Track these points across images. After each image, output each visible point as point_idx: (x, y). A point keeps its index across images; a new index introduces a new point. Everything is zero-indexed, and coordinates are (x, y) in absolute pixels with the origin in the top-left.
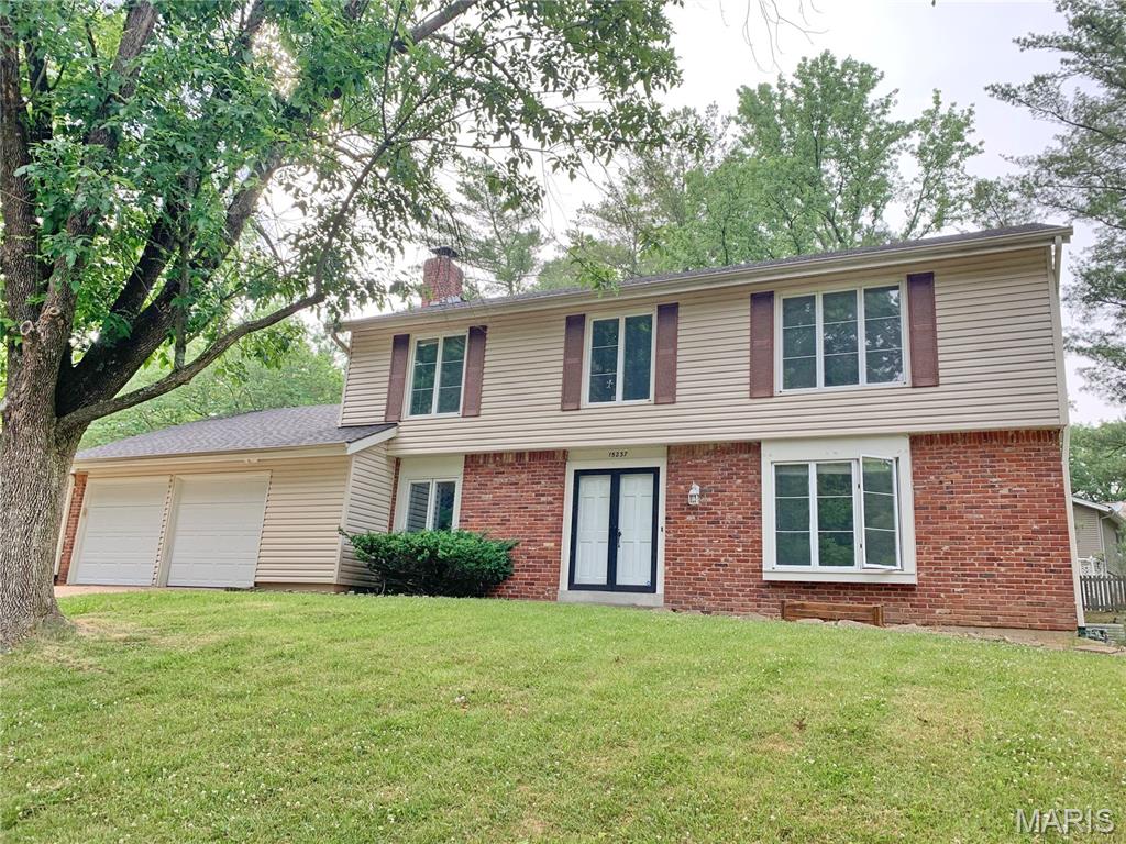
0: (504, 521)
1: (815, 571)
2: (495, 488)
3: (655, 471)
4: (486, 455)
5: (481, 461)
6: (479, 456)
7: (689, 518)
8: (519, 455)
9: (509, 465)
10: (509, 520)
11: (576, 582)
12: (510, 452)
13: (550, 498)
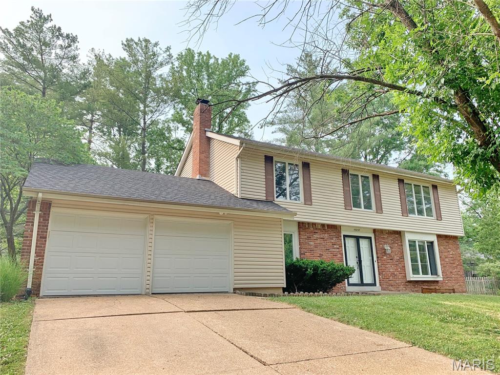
0: (321, 255)
1: (421, 277)
2: (315, 240)
3: (370, 238)
4: (309, 223)
5: (307, 226)
6: (306, 223)
7: (385, 257)
8: (323, 225)
9: (319, 229)
10: (322, 255)
11: (350, 283)
12: (319, 224)
13: (338, 246)
